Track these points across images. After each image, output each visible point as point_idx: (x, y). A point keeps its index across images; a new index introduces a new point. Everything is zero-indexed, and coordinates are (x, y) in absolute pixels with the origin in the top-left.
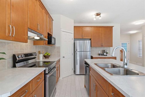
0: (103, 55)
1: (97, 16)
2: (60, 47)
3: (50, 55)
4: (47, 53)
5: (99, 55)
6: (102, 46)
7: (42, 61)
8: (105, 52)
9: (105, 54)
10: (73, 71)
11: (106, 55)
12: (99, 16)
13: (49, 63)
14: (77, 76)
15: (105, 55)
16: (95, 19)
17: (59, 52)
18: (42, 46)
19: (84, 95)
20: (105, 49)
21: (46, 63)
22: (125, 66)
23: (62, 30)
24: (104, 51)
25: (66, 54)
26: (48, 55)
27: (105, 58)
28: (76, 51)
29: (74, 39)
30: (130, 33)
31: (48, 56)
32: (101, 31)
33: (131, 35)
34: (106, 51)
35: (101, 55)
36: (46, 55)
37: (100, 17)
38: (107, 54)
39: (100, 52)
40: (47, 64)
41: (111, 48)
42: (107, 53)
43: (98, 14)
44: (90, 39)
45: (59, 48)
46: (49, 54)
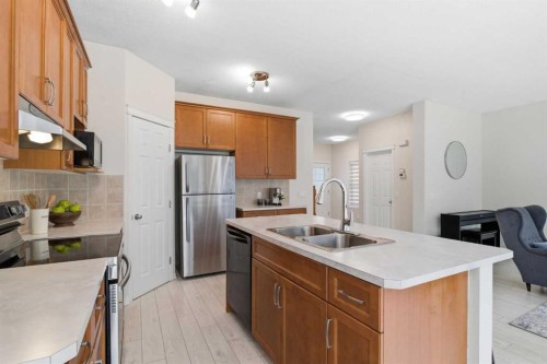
0: (271, 204)
1: (259, 80)
2: (121, 178)
3: (79, 213)
4: (66, 205)
5: (259, 203)
6: (268, 176)
7: (46, 236)
8: (275, 195)
9: (276, 200)
10: (172, 267)
11: (280, 204)
12: (263, 82)
13: (77, 245)
14: (190, 282)
15: (275, 205)
16: (250, 90)
17: (117, 198)
18: (37, 174)
19: (232, 335)
20: (275, 184)
21: (60, 247)
22: (347, 228)
23: (131, 111)
24: (272, 193)
25: (145, 205)
26: (69, 210)
27: (278, 213)
28: (184, 192)
29: (177, 148)
30: (330, 141)
31: (69, 214)
32: (265, 130)
33: (334, 147)
34: (278, 191)
35: (266, 204)
36: (60, 210)
37: (267, 84)
38: (282, 202)
39: (260, 196)
40: (67, 249)
41: (291, 181)
42: (280, 198)
43: (260, 77)
44: (232, 153)
45: (118, 182)
46: (76, 209)
